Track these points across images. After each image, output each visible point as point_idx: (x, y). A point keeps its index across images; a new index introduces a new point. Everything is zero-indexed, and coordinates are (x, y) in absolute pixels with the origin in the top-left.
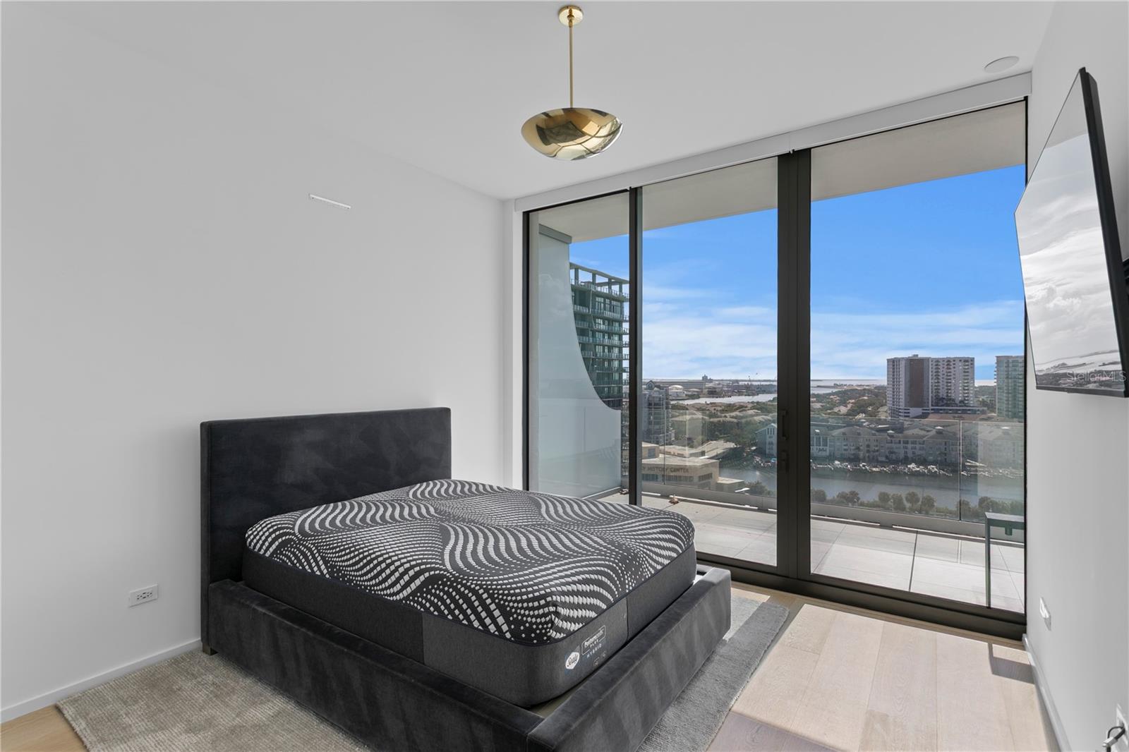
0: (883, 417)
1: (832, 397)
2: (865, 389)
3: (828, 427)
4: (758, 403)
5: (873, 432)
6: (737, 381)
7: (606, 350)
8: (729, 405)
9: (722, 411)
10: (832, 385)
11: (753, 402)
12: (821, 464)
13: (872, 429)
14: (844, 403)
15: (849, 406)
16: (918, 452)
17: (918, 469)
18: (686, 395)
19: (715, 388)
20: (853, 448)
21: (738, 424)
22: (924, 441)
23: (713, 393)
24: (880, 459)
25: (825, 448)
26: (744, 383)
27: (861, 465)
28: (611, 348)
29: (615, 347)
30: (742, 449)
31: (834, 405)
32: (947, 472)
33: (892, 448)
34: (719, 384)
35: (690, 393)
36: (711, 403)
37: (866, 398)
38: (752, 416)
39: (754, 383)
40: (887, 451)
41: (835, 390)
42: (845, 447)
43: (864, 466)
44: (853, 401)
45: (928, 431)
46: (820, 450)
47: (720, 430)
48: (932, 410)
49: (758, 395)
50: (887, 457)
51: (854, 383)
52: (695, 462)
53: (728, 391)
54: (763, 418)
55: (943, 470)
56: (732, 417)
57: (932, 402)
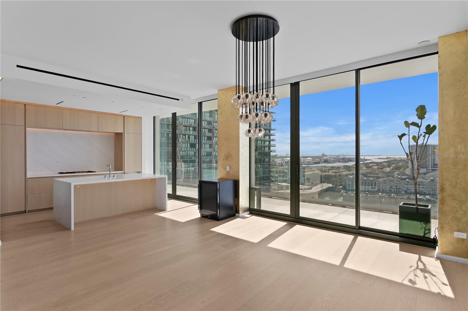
0: (407, 173)
1: (384, 163)
2: (401, 160)
3: (377, 178)
4: (346, 166)
5: (399, 180)
6: (339, 156)
7: (263, 142)
8: (333, 167)
9: (329, 170)
10: (386, 158)
11: (344, 166)
12: (372, 195)
13: (399, 178)
14: (389, 166)
15: (391, 168)
16: (421, 190)
17: (420, 197)
18: (313, 162)
19: (327, 159)
20: (389, 187)
21: (335, 176)
22: (424, 184)
23: (326, 161)
24: (402, 192)
25: (375, 187)
26: (342, 157)
27: (392, 195)
28: (265, 141)
29: (267, 141)
30: (336, 187)
31: (384, 167)
32: (435, 199)
33: (408, 187)
34: (329, 157)
35: (315, 161)
36: (324, 166)
37: (400, 164)
38: (342, 171)
39: (347, 157)
40: (406, 189)
41: (386, 160)
42: (385, 187)
43: (393, 195)
44: (394, 165)
45: (427, 179)
46: (372, 188)
47: (326, 179)
48: (431, 169)
49: (348, 162)
50: (405, 192)
51: (397, 157)
52: (307, 192)
53: (334, 161)
54: (347, 173)
55: (433, 198)
56: (332, 172)
57: (431, 166)
